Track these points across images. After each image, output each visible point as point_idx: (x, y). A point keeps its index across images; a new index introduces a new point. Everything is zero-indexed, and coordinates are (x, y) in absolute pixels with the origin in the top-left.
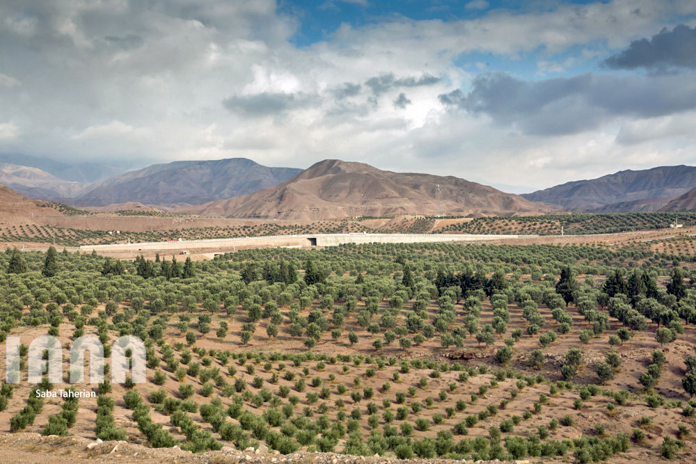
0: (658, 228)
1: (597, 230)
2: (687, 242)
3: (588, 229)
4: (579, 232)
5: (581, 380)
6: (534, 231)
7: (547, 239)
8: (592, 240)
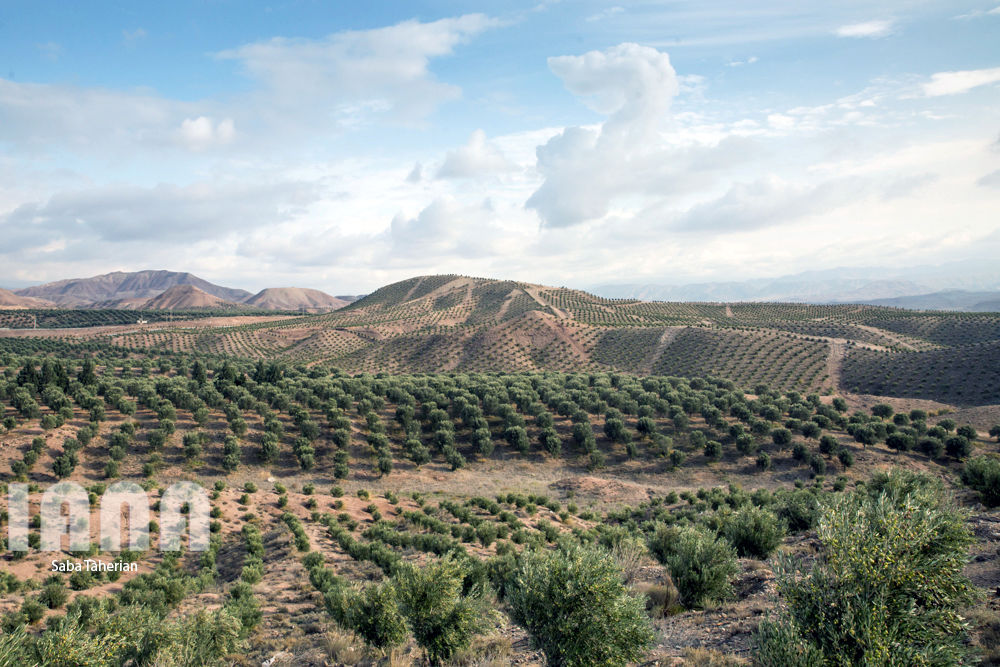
0: (126, 323)
1: (71, 324)
2: (145, 336)
3: (63, 323)
4: (54, 326)
6: (8, 324)
7: (16, 332)
8: (62, 333)
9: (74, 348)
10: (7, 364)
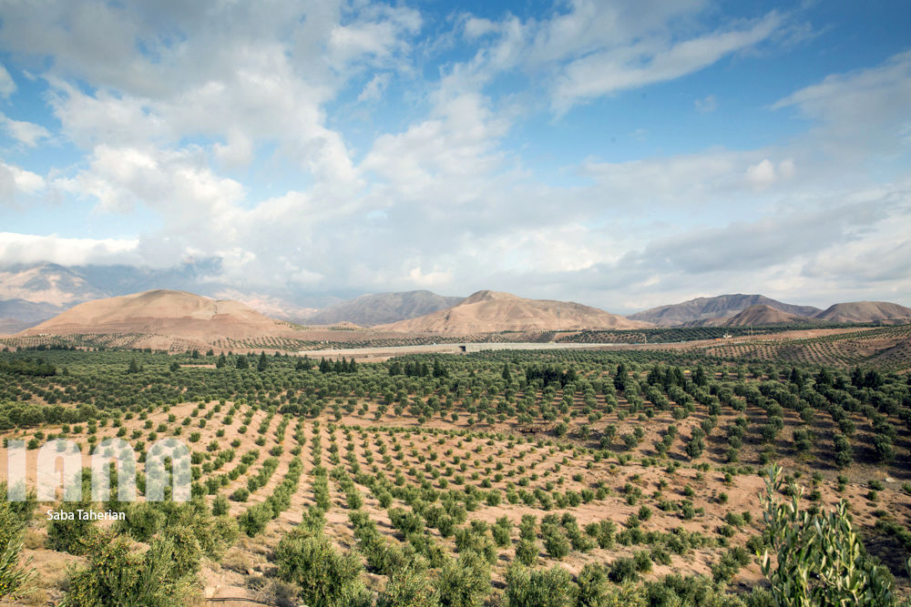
0: (714, 338)
1: (671, 339)
2: (732, 348)
4: (659, 341)
5: (671, 456)
6: (626, 341)
7: (634, 347)
8: (666, 346)
9: (678, 357)
10: (633, 369)
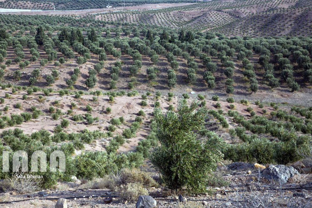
0: (101, 7)
1: (72, 8)
2: (112, 15)
3: (68, 7)
4: (63, 9)
5: (76, 87)
6: (40, 8)
7: (46, 13)
8: (69, 13)
9: (77, 21)
10: (47, 30)
